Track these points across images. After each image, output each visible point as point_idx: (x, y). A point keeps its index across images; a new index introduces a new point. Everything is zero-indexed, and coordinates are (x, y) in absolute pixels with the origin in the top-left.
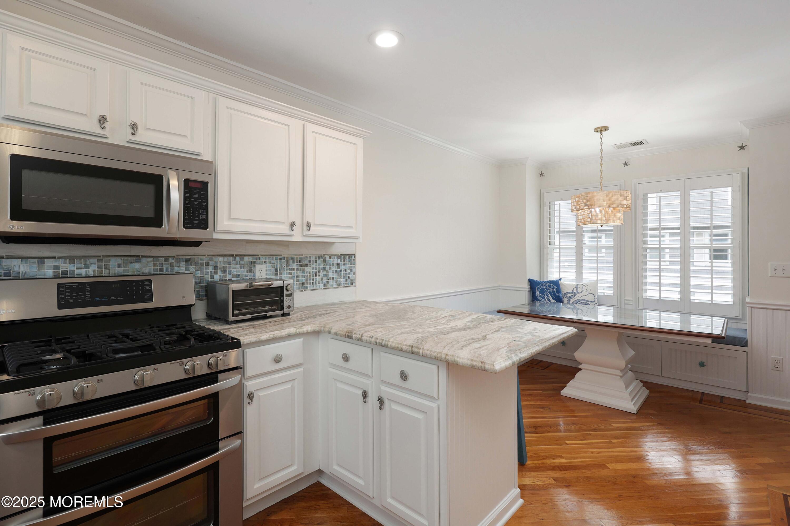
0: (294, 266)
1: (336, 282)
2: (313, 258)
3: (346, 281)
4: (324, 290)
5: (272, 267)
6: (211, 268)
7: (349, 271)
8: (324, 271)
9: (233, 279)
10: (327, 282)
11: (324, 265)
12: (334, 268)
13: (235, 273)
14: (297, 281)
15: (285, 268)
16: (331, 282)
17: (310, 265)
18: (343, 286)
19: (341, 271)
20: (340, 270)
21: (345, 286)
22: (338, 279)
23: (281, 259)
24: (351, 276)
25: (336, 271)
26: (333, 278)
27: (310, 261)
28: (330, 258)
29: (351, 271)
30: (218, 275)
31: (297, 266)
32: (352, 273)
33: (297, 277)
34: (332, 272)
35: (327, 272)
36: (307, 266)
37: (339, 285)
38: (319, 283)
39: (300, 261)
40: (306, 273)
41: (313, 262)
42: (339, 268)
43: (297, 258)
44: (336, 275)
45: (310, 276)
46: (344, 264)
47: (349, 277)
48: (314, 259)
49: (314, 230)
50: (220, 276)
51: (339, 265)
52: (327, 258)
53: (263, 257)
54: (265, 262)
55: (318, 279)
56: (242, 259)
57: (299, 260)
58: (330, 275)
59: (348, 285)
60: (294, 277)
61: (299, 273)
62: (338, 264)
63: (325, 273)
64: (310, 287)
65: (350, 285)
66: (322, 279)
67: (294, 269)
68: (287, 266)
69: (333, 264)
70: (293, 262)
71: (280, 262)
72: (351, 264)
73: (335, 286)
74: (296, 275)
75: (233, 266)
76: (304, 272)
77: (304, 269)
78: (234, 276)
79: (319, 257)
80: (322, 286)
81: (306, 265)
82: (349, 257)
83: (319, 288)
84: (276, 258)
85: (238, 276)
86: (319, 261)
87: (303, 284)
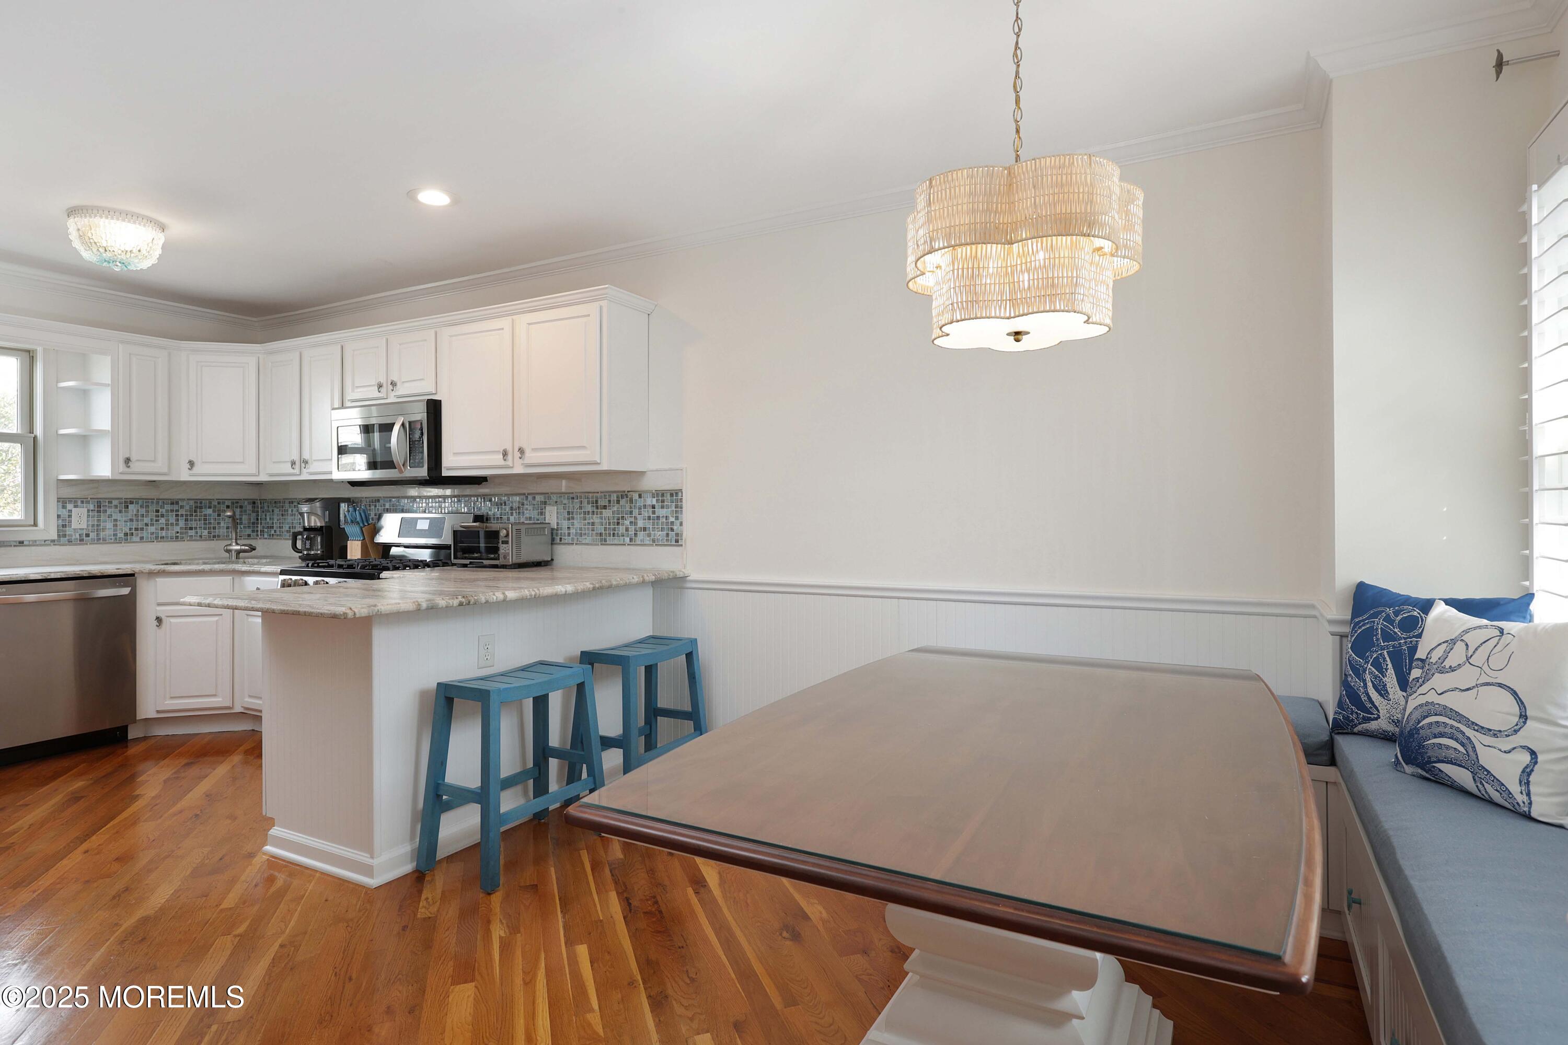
0: (589, 508)
1: (649, 535)
2: (614, 497)
3: (667, 535)
4: (629, 547)
5: (564, 509)
6: (508, 508)
7: (672, 519)
8: (630, 517)
9: (526, 522)
10: (636, 535)
11: (631, 508)
12: (646, 513)
13: (528, 515)
14: (593, 530)
15: (578, 510)
16: (641, 535)
17: (609, 508)
18: (660, 543)
19: (658, 518)
20: (657, 516)
21: (665, 543)
22: (653, 531)
23: (573, 498)
24: (675, 528)
25: (649, 518)
26: (645, 529)
27: (610, 501)
28: (640, 496)
29: (677, 518)
30: (513, 517)
31: (593, 508)
32: (678, 522)
33: (593, 524)
34: (643, 520)
35: (636, 518)
36: (606, 509)
37: (654, 541)
38: (623, 536)
39: (597, 502)
40: (605, 518)
41: (614, 503)
42: (654, 513)
43: (592, 497)
44: (649, 525)
45: (609, 525)
46: (662, 507)
47: (672, 530)
48: (615, 499)
49: (531, 457)
50: (515, 518)
51: (655, 508)
52: (636, 496)
53: (555, 496)
54: (556, 502)
55: (622, 529)
56: (534, 498)
57: (596, 500)
58: (640, 524)
59: (669, 543)
60: (588, 523)
61: (596, 519)
62: (653, 507)
63: (633, 520)
64: (610, 540)
65: (675, 544)
66: (627, 530)
67: (588, 512)
68: (581, 508)
69: (645, 506)
70: (588, 503)
71: (572, 502)
72: (676, 507)
73: (648, 542)
74: (592, 521)
75: (526, 506)
76: (601, 518)
77: (601, 513)
78: (526, 519)
79: (623, 495)
80: (627, 540)
81: (605, 507)
82: (672, 495)
83: (622, 543)
84: (568, 497)
85: (530, 518)
86: (623, 502)
87: (601, 534)
